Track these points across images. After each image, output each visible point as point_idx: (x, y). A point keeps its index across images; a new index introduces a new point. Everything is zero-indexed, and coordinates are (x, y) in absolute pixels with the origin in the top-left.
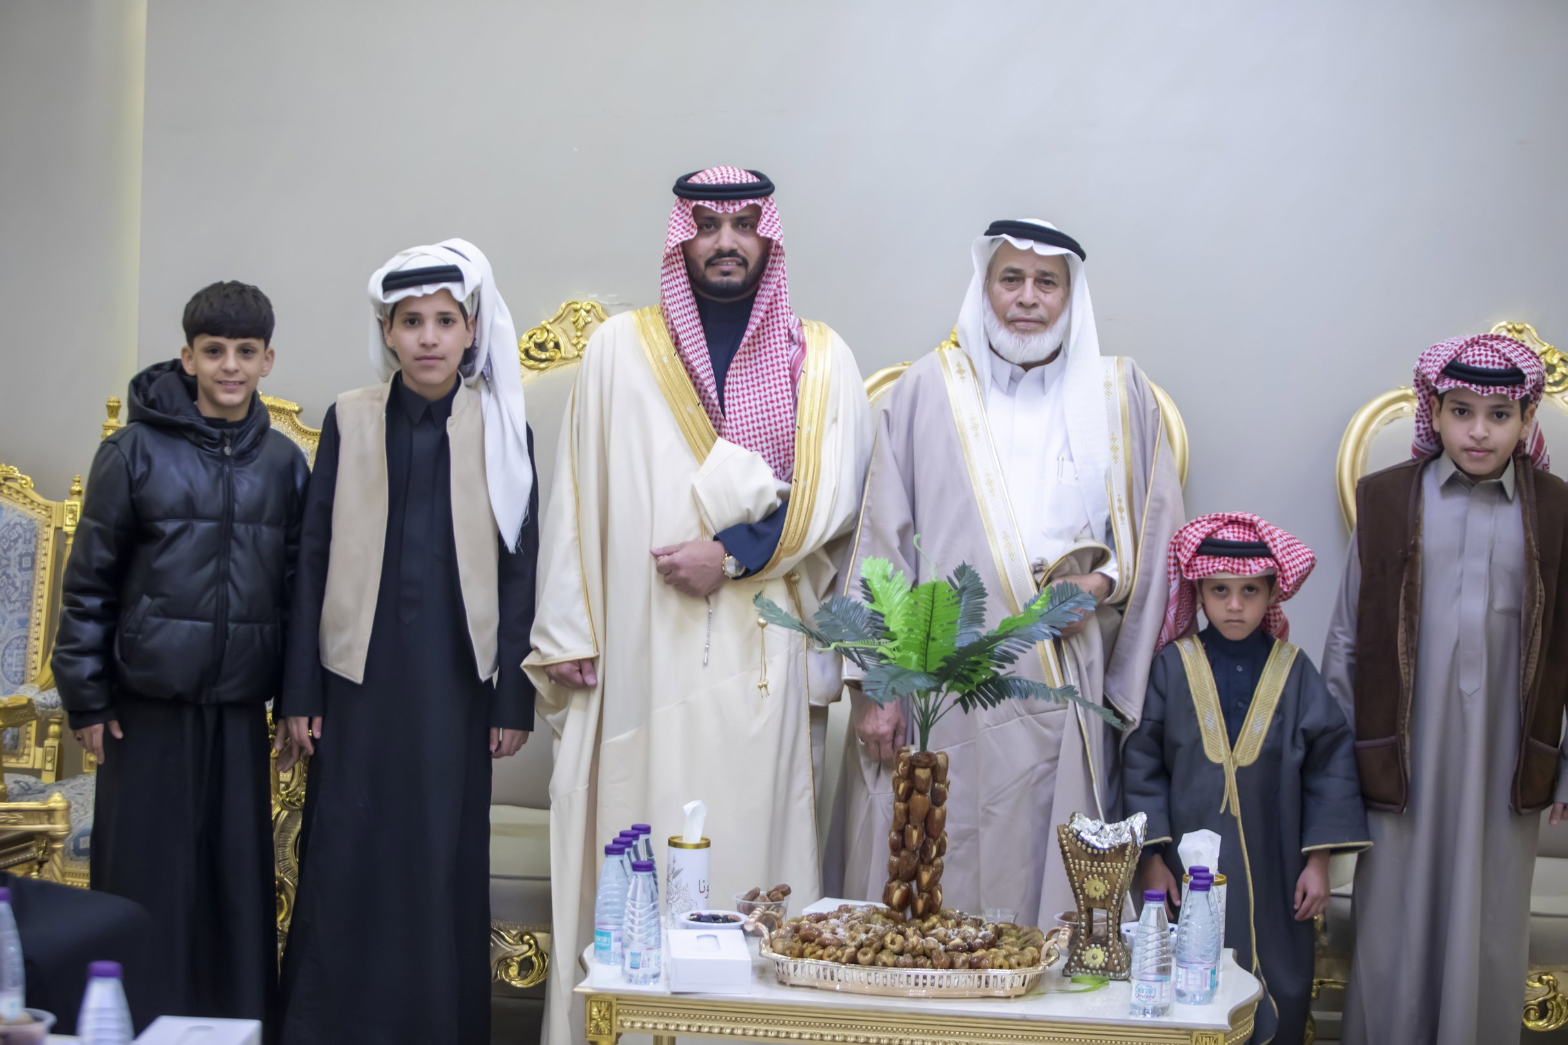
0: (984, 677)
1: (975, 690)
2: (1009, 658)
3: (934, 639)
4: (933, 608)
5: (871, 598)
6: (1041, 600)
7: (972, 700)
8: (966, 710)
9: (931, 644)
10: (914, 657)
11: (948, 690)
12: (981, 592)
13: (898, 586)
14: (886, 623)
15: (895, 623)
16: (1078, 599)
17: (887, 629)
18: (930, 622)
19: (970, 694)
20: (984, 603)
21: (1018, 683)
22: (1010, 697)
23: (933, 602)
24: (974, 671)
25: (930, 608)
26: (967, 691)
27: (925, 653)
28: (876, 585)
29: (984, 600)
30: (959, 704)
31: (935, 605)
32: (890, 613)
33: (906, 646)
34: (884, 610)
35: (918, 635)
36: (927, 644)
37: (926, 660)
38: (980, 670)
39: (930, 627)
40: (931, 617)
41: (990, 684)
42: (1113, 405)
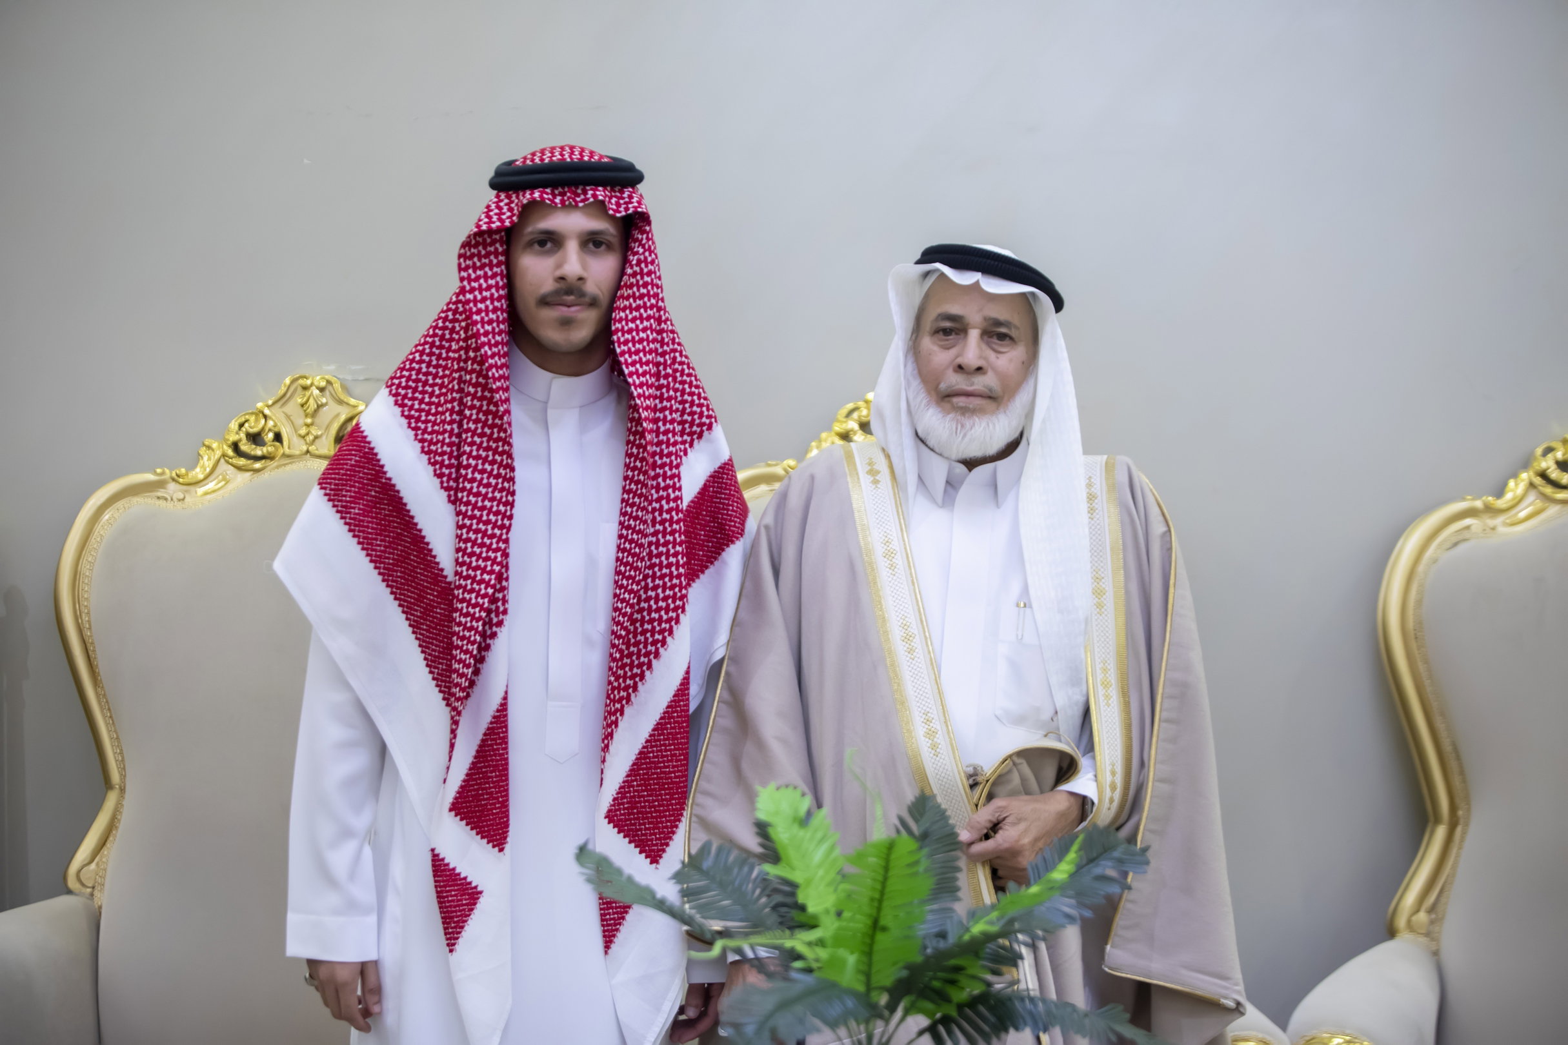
0: (969, 990)
1: (954, 1013)
2: (1010, 958)
3: (884, 929)
4: (885, 878)
5: (772, 854)
6: (1069, 863)
9: (879, 936)
10: (851, 959)
11: (907, 1012)
13: (819, 835)
14: (801, 898)
15: (815, 900)
16: (1116, 854)
17: (803, 908)
18: (878, 902)
19: (946, 1021)
22: (1017, 1029)
23: (886, 869)
24: (953, 982)
26: (938, 1015)
27: (868, 952)
28: (782, 834)
30: (927, 1036)
31: (891, 873)
32: (809, 882)
33: (839, 940)
34: (797, 876)
35: (858, 922)
36: (872, 937)
37: (870, 964)
38: (963, 981)
39: (879, 909)
40: (882, 893)
41: (982, 1004)
42: (1098, 527)
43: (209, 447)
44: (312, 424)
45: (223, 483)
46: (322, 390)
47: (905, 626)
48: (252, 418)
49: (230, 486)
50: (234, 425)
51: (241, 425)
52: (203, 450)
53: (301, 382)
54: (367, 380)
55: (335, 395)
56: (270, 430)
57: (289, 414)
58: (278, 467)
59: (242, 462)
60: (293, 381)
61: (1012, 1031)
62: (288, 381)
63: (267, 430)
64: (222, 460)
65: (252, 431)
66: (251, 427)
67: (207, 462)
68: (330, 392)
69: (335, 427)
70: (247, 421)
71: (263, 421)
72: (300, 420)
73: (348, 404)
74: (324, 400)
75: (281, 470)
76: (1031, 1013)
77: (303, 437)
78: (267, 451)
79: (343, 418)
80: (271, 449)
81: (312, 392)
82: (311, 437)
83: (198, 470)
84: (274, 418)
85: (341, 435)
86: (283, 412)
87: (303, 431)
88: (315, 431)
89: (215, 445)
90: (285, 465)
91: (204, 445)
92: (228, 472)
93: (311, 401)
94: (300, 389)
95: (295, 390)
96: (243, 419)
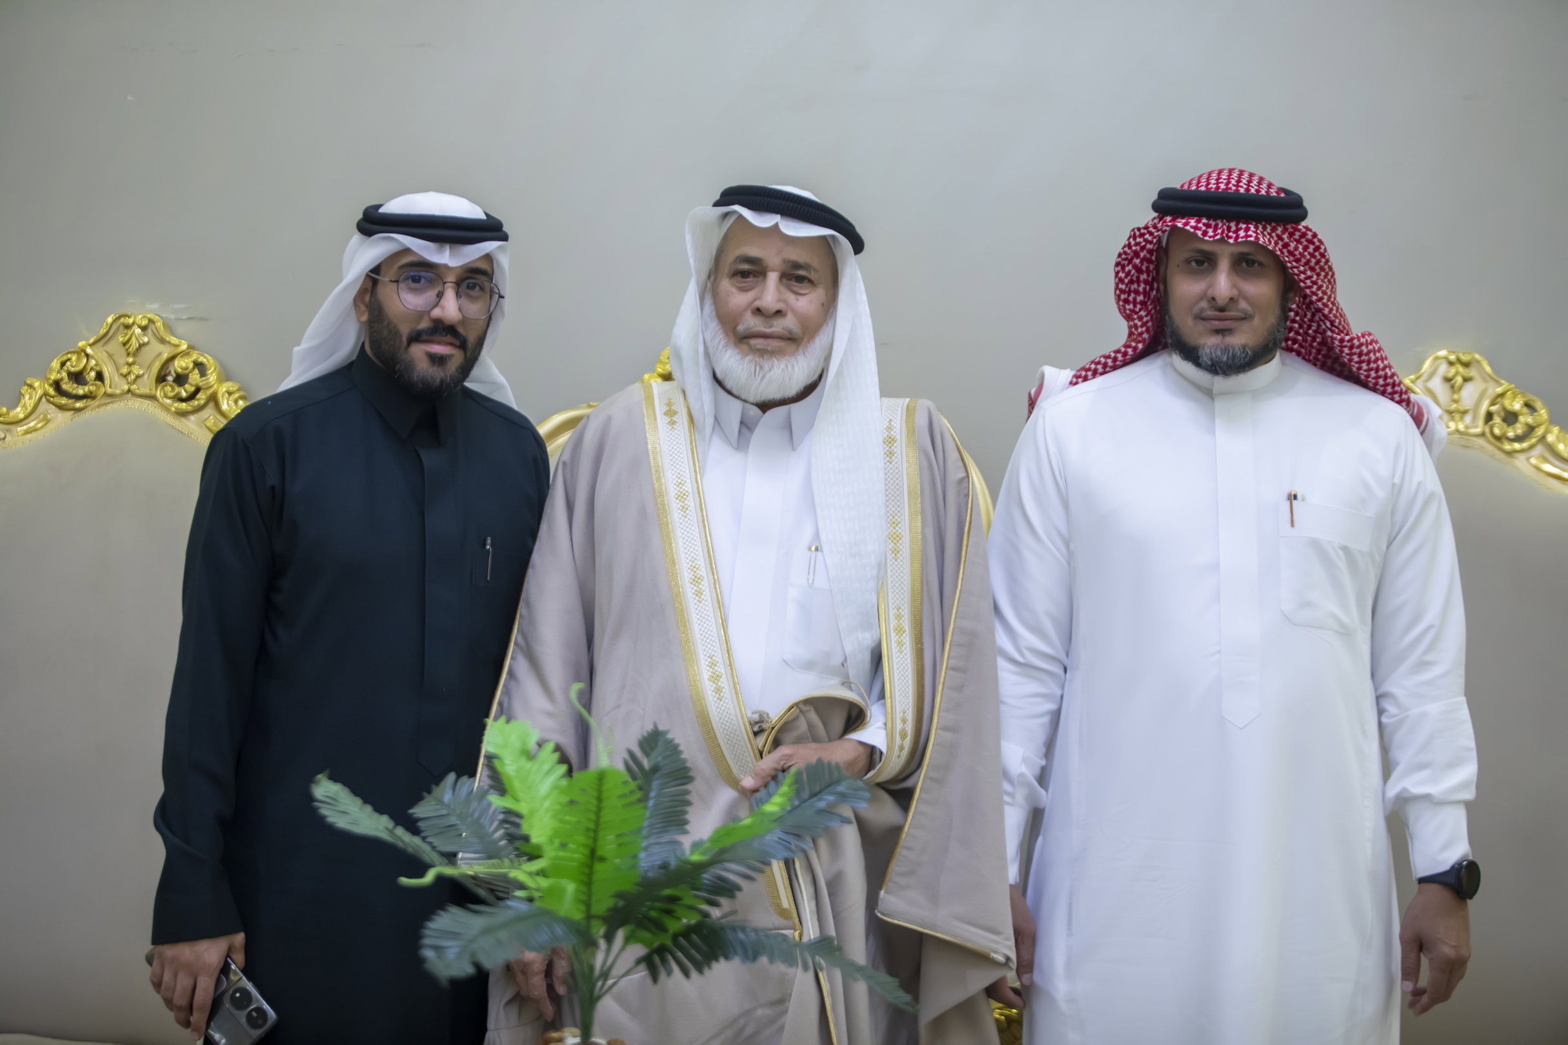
0: (685, 921)
1: (669, 942)
2: (728, 889)
3: (602, 859)
4: (599, 810)
5: (500, 787)
6: (781, 796)
7: (664, 961)
8: (655, 977)
9: (598, 867)
10: (570, 887)
11: (626, 942)
12: (682, 775)
13: (546, 767)
14: (525, 829)
15: (538, 831)
16: (841, 788)
17: (526, 839)
18: (594, 833)
19: (661, 951)
20: (688, 792)
21: (741, 936)
22: (727, 958)
23: (600, 800)
24: (669, 912)
25: (594, 809)
26: (656, 944)
27: (587, 882)
28: (509, 766)
29: (689, 787)
30: (643, 966)
31: (604, 804)
32: (532, 812)
34: (522, 808)
35: (576, 854)
36: (591, 867)
37: (589, 894)
38: (679, 911)
39: (595, 840)
40: (597, 823)
41: (696, 934)
42: (896, 471)
43: (31, 386)
44: (133, 363)
45: (45, 422)
46: (144, 329)
47: (694, 569)
48: (74, 358)
49: (51, 426)
50: (55, 364)
51: (63, 364)
52: (24, 389)
53: (122, 320)
54: (190, 319)
55: (156, 333)
56: (92, 369)
57: (111, 352)
58: (99, 406)
59: (64, 401)
60: (115, 321)
61: (722, 960)
62: (110, 320)
63: (89, 370)
64: (44, 399)
65: (73, 370)
66: (72, 366)
67: (28, 401)
68: (152, 331)
69: (157, 366)
70: (69, 360)
71: (85, 361)
72: (122, 359)
73: (169, 343)
74: (146, 339)
75: (101, 409)
76: (742, 943)
77: (125, 376)
78: (89, 390)
79: (165, 356)
80: (92, 388)
81: (133, 333)
82: (133, 377)
83: (19, 409)
84: (96, 357)
85: (162, 374)
86: (106, 351)
87: (125, 370)
88: (136, 370)
89: (37, 384)
90: (106, 404)
91: (26, 384)
92: (49, 411)
93: (134, 340)
94: (122, 328)
95: (118, 328)
96: (65, 358)
